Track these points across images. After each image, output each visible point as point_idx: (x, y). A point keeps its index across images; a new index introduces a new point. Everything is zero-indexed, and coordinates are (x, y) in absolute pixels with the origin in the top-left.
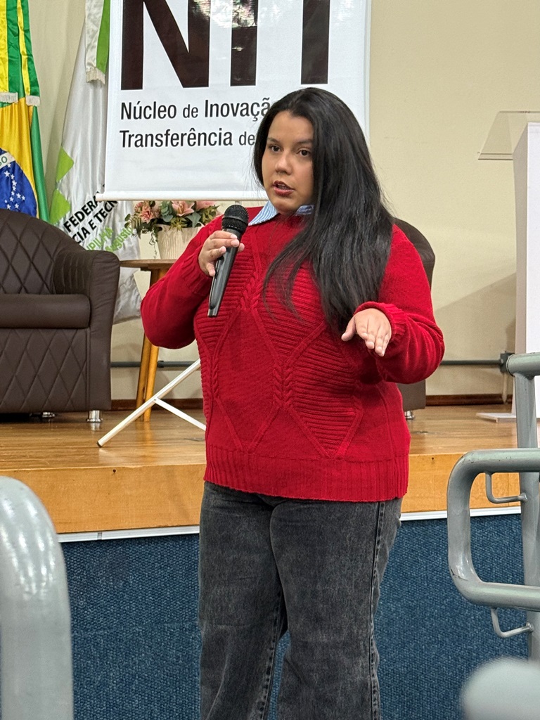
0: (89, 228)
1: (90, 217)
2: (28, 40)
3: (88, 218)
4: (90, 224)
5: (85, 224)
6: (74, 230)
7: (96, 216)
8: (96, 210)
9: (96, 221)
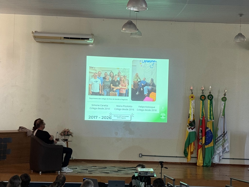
0: (221, 139)
1: (221, 137)
2: (212, 112)
3: (220, 137)
4: (221, 138)
5: (220, 138)
6: (219, 139)
7: (222, 137)
8: (222, 136)
9: (222, 138)
